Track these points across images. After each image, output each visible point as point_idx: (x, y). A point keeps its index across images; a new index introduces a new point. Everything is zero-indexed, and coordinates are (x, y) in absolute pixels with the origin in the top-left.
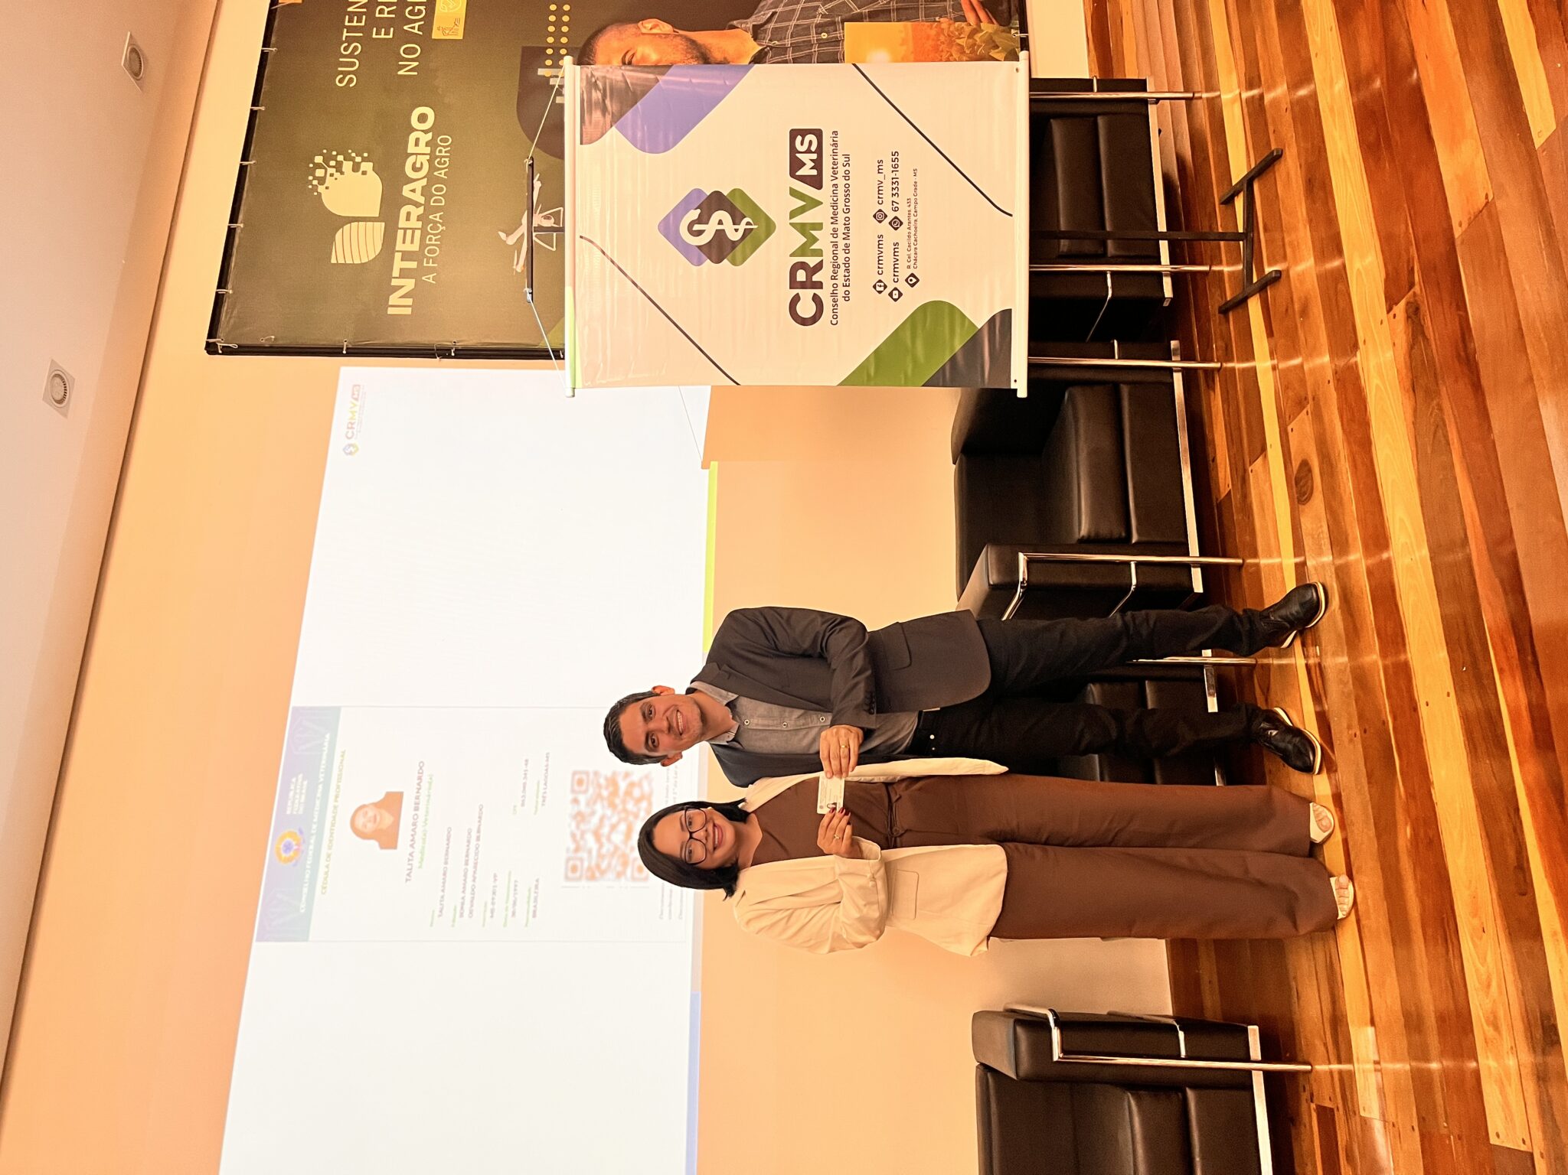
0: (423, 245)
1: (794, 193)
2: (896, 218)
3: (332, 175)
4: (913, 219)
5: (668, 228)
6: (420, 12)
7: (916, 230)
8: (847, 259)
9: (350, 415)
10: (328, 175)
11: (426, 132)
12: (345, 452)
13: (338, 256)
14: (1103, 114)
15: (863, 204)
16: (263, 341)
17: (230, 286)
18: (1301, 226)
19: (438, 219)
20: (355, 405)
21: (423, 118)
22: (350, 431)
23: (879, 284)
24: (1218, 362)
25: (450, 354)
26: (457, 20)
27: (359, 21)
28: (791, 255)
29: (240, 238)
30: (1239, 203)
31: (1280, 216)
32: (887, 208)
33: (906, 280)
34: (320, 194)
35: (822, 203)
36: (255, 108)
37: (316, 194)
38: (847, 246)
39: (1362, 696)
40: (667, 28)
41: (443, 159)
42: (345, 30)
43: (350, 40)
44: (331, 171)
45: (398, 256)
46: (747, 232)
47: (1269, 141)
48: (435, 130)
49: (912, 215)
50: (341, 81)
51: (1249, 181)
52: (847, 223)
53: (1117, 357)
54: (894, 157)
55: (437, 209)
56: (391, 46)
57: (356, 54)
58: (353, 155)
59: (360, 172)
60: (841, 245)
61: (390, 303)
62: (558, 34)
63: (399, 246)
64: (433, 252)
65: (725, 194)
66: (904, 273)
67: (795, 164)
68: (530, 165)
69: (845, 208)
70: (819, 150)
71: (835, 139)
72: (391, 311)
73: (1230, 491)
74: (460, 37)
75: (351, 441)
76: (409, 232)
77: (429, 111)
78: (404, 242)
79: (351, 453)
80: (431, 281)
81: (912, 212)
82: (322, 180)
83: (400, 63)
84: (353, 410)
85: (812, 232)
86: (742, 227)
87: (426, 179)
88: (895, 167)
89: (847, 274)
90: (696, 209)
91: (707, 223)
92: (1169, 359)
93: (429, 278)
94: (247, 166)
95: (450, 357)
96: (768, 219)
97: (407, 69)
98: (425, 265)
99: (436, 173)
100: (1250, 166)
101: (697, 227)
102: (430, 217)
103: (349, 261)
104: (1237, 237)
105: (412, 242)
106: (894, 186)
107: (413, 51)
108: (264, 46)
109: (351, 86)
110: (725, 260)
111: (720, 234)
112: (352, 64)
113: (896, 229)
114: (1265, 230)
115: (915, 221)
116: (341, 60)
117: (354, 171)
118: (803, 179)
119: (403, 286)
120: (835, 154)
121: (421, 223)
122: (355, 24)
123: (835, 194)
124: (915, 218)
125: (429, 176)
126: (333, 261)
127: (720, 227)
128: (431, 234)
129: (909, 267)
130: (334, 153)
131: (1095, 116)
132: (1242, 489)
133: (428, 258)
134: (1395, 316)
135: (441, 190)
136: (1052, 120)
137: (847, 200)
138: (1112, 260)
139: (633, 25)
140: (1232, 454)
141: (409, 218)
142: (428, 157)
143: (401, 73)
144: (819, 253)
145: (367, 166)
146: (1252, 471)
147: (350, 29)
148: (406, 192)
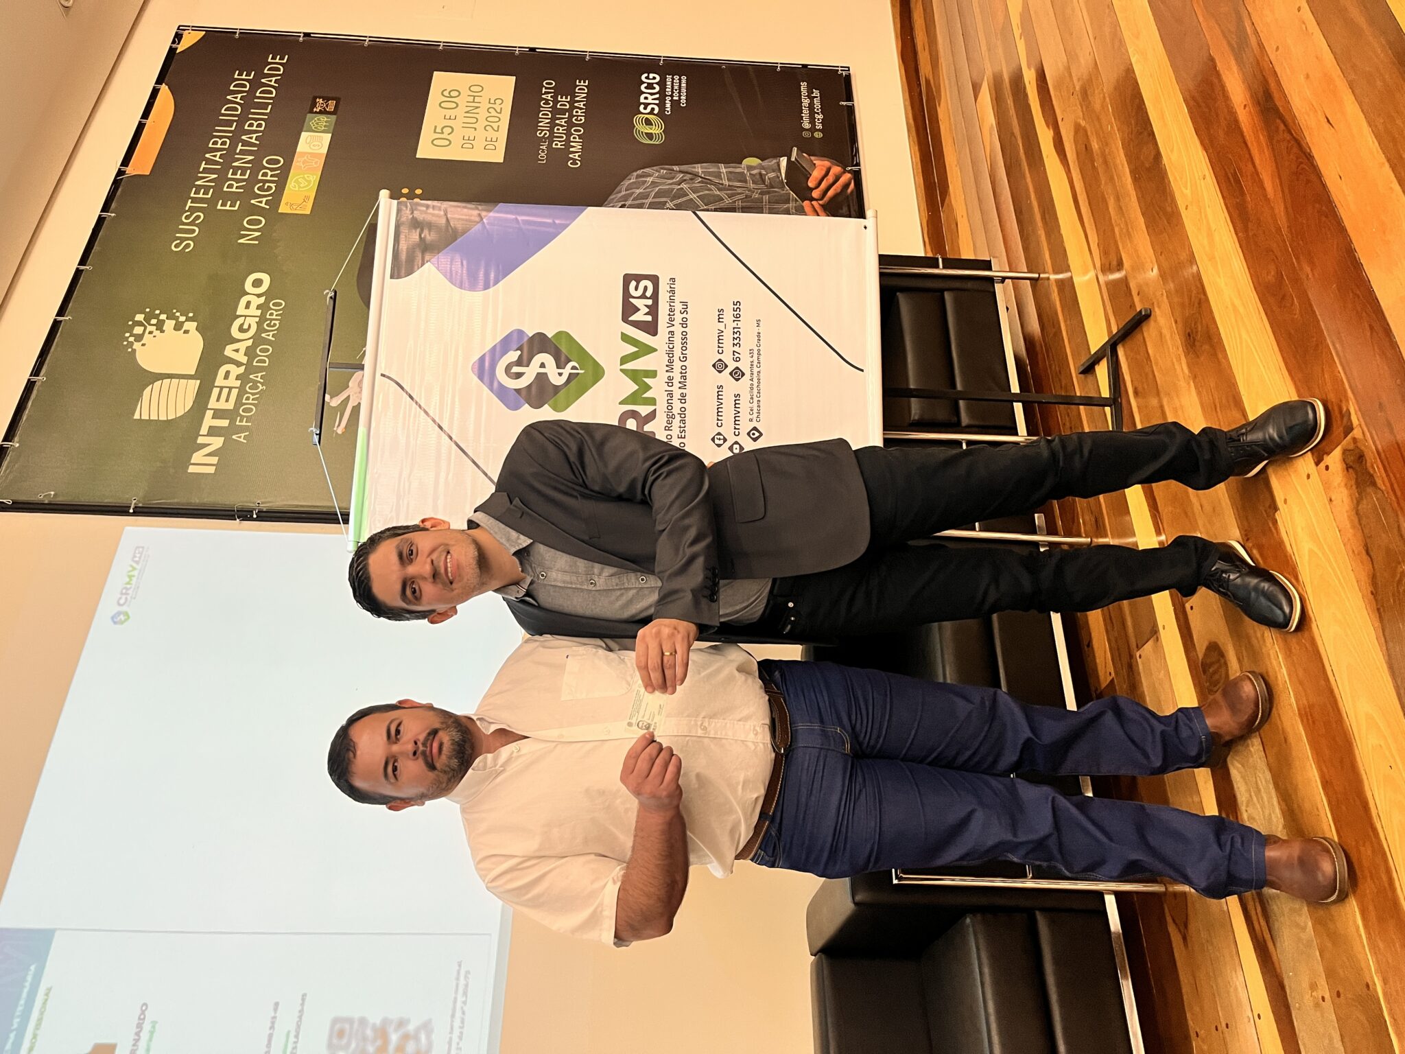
0: (238, 402)
1: (626, 338)
2: (737, 368)
3: (151, 333)
4: (756, 370)
5: (484, 370)
6: (269, 188)
7: (759, 383)
8: (683, 409)
9: (128, 580)
10: (147, 331)
11: (259, 296)
12: (115, 623)
13: (142, 414)
14: (948, 290)
15: (702, 352)
16: (41, 497)
17: (16, 439)
18: (1182, 383)
19: (259, 379)
20: (134, 569)
21: (258, 283)
22: (124, 597)
23: (718, 437)
24: (1086, 537)
25: (252, 516)
26: (308, 198)
27: (206, 193)
28: (620, 403)
29: (38, 391)
30: (1102, 371)
31: (1154, 376)
32: (727, 358)
33: (748, 434)
34: (134, 351)
35: (655, 350)
36: (82, 267)
37: (130, 350)
38: (683, 396)
39: (1329, 945)
41: (273, 322)
42: (190, 201)
43: (192, 210)
44: (149, 328)
45: (209, 414)
46: (571, 377)
47: (1134, 303)
48: (269, 295)
49: (755, 366)
50: (176, 246)
51: (1112, 347)
52: (684, 371)
53: (977, 529)
54: (736, 307)
55: (260, 369)
56: (235, 218)
57: (197, 222)
58: (178, 314)
59: (182, 331)
60: (677, 393)
61: (192, 462)
63: (212, 403)
64: (250, 410)
65: (550, 337)
66: (745, 426)
67: (628, 309)
68: (331, 298)
69: (682, 356)
70: (655, 296)
71: (672, 286)
72: (191, 469)
73: (1112, 681)
74: (308, 212)
75: (124, 609)
76: (225, 391)
77: (266, 278)
78: (218, 400)
79: (121, 622)
80: (242, 440)
81: (755, 363)
82: (139, 338)
83: (242, 232)
84: (131, 573)
85: (645, 379)
86: (567, 371)
87: (252, 340)
88: (737, 317)
89: (683, 425)
90: (517, 350)
91: (528, 366)
92: (1034, 532)
93: (241, 438)
94: (61, 321)
95: (251, 519)
96: (596, 364)
97: (250, 236)
98: (237, 423)
99: (263, 335)
100: (1112, 332)
101: (515, 369)
102: (251, 376)
103: (154, 417)
104: (1102, 403)
105: (227, 401)
106: (736, 336)
107: (257, 223)
108: (102, 211)
109: (187, 250)
110: (546, 405)
111: (541, 378)
112: (194, 231)
113: (737, 380)
114: (1136, 393)
115: (759, 372)
116: (180, 227)
117: (174, 329)
118: (637, 325)
119: (209, 445)
120: (672, 300)
121: (240, 382)
122: (201, 195)
123: (671, 341)
124: (758, 369)
125: (258, 340)
126: (137, 416)
127: (542, 370)
128: (250, 393)
129: (751, 420)
130: (157, 312)
131: (942, 291)
132: (1128, 676)
133: (241, 416)
134: (1327, 468)
135: (268, 350)
136: (898, 294)
137: (684, 348)
138: (967, 430)
140: (1113, 639)
141: (228, 377)
142: (257, 319)
143: (240, 241)
144: (652, 401)
145: (191, 326)
146: (1140, 657)
147: (194, 200)
148: (229, 351)
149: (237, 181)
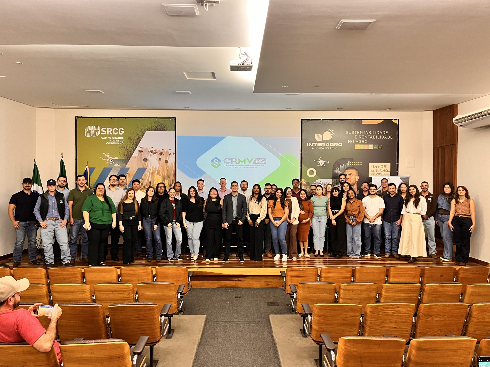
0: (318, 147)
6: (360, 142)
11: (338, 145)
13: (316, 135)
21: (340, 145)
26: (358, 148)
29: (319, 121)
36: (342, 120)
37: (327, 131)
40: (357, 180)
41: (333, 148)
43: (355, 132)
44: (331, 132)
50: (347, 132)
55: (324, 148)
56: (353, 139)
57: (352, 133)
58: (334, 135)
62: (356, 163)
63: (318, 143)
64: (317, 148)
72: (308, 143)
74: (355, 149)
76: (321, 145)
82: (329, 131)
83: (350, 140)
93: (313, 148)
94: (332, 120)
97: (350, 142)
98: (315, 147)
103: (316, 137)
105: (319, 145)
107: (353, 141)
108: (353, 120)
112: (350, 133)
116: (351, 131)
117: (331, 135)
119: (312, 145)
125: (330, 146)
130: (334, 132)
135: (328, 148)
139: (357, 174)
141: (323, 144)
142: (333, 146)
145: (332, 137)
147: (357, 132)
148: (327, 143)
149: (361, 137)
